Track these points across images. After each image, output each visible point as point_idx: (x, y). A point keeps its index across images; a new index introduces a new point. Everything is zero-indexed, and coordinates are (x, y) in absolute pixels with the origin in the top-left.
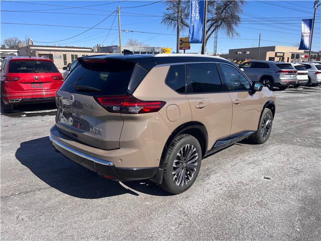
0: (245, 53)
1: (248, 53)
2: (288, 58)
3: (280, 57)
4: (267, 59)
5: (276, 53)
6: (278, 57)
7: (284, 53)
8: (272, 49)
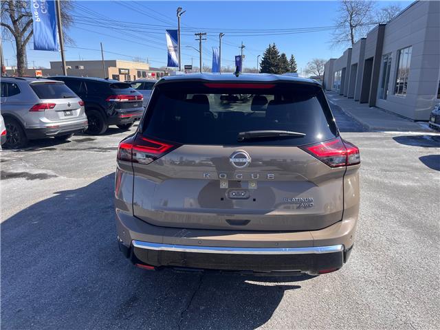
0: (77, 67)
1: (82, 67)
2: (135, 76)
3: (125, 74)
4: (111, 78)
5: (120, 70)
6: (123, 74)
7: (128, 70)
8: (113, 63)
